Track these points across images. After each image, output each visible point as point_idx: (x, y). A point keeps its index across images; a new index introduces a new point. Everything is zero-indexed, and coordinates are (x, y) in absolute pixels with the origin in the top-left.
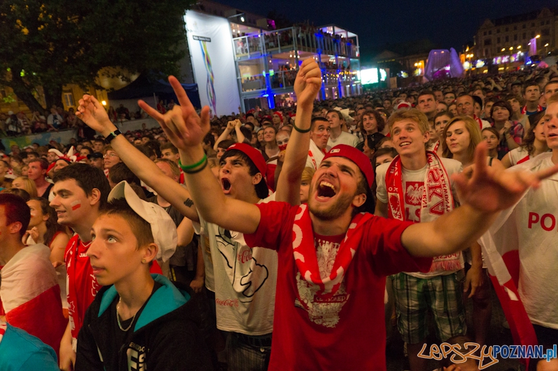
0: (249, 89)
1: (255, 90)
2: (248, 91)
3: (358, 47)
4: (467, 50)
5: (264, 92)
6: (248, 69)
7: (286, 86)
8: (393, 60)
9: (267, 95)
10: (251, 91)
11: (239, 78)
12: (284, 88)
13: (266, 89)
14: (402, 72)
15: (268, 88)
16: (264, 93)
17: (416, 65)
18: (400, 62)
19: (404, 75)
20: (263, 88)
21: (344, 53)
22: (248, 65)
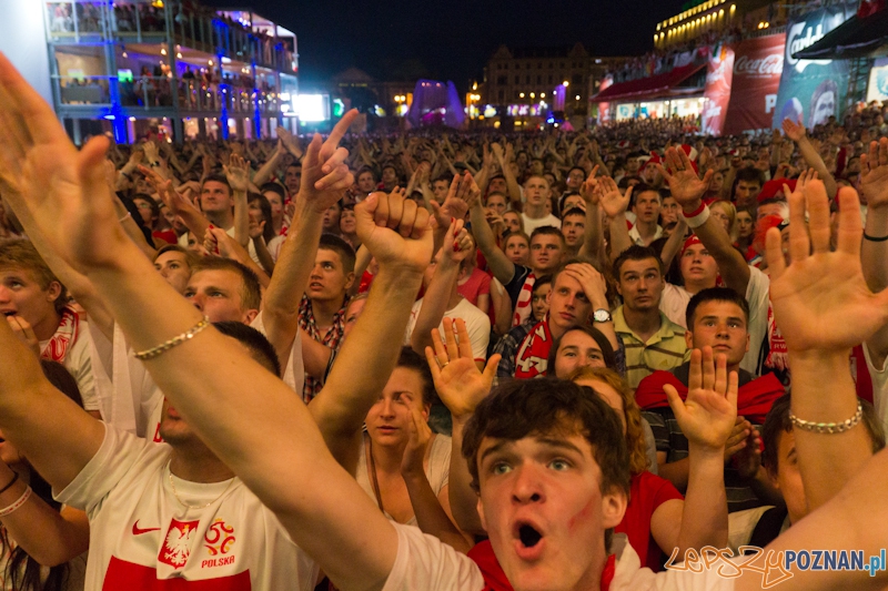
0: (78, 100)
1: (89, 104)
2: (74, 104)
3: (296, 55)
4: (475, 87)
5: (107, 109)
6: (79, 61)
7: (150, 105)
8: (364, 85)
9: (112, 117)
10: (82, 104)
11: (55, 76)
12: (147, 108)
13: (110, 106)
14: (377, 107)
15: (115, 105)
16: (106, 111)
17: (397, 98)
18: (374, 90)
19: (379, 111)
20: (103, 102)
21: (270, 61)
22: (80, 54)
